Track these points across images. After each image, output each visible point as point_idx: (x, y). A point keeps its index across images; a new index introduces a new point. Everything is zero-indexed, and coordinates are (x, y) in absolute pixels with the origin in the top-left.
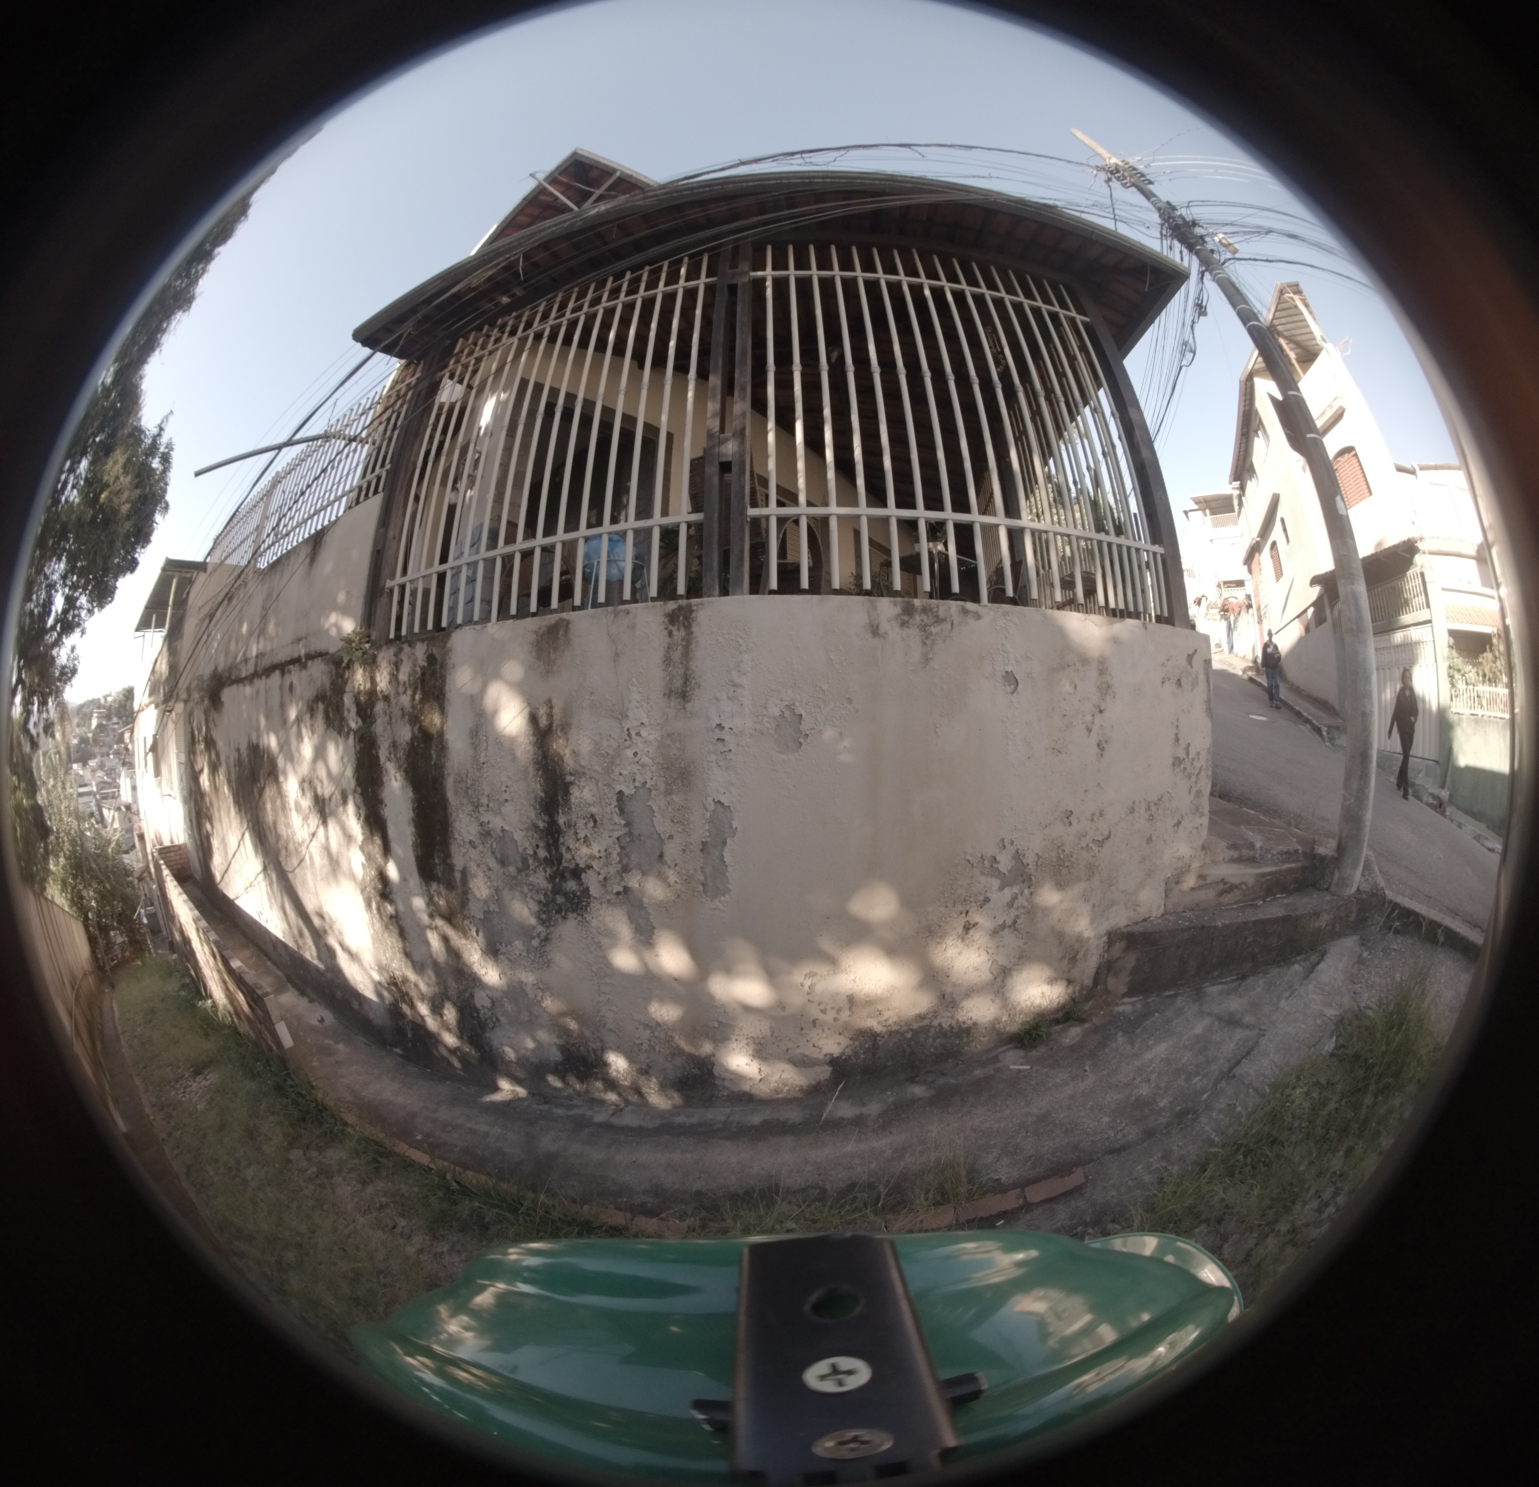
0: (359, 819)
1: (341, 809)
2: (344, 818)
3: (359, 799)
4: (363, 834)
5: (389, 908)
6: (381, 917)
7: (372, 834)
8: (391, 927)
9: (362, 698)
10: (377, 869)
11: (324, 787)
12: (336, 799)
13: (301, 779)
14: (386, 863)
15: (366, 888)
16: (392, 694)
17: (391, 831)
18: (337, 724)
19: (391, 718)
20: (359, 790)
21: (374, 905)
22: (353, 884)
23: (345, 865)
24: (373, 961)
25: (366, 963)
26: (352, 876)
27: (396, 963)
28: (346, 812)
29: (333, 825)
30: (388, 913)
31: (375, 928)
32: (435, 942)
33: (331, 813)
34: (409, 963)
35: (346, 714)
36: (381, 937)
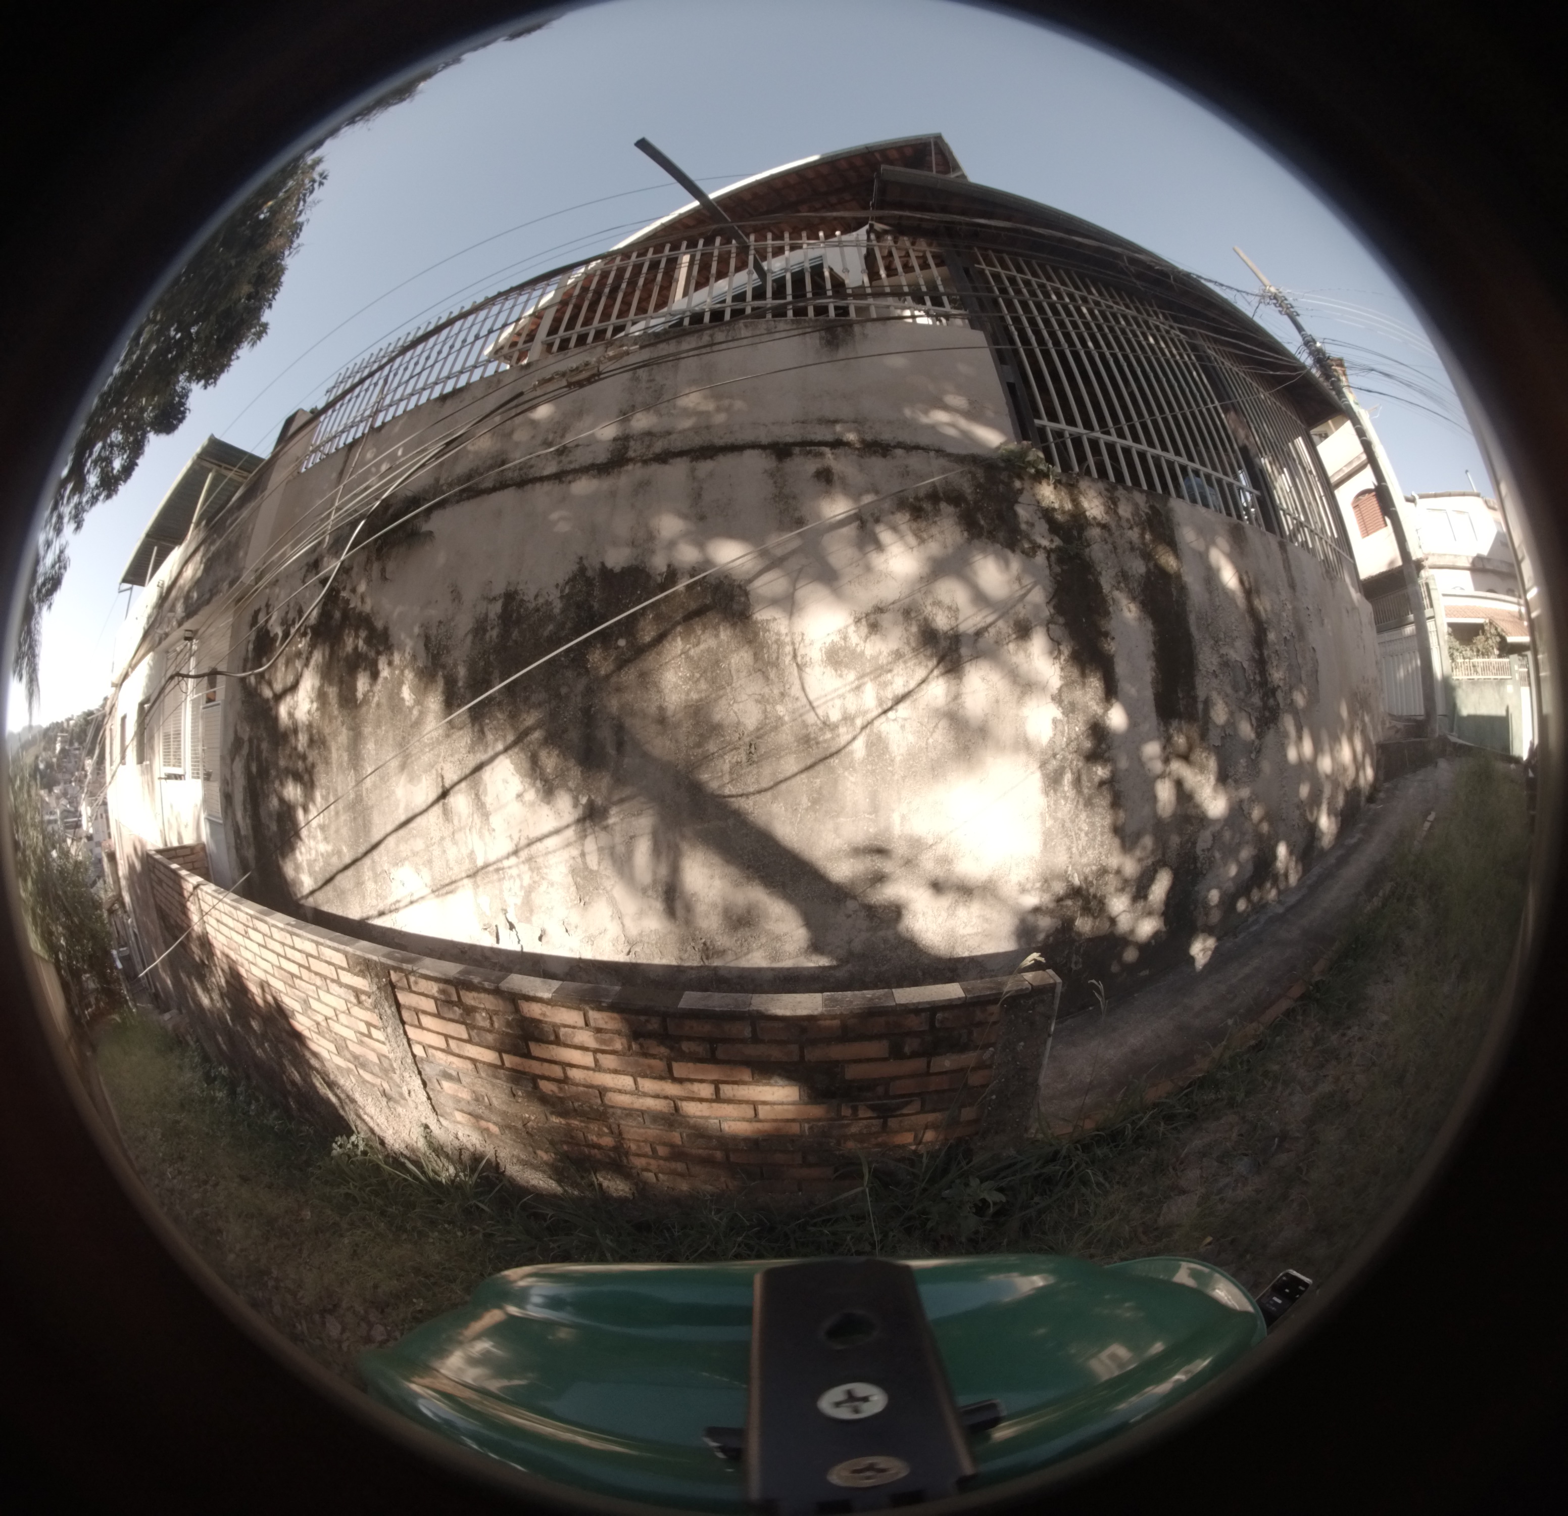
0: (1057, 658)
2: (1018, 658)
3: (1059, 631)
4: (1063, 677)
5: (1101, 772)
6: (1079, 792)
7: (1083, 675)
8: (1096, 801)
9: (1059, 517)
10: (1086, 722)
11: (961, 618)
12: (999, 633)
13: (868, 607)
14: (1106, 710)
15: (1054, 756)
16: (1113, 525)
17: (1121, 668)
18: (1001, 535)
19: (1115, 548)
20: (1061, 620)
21: (1068, 777)
22: (1022, 757)
23: (1005, 731)
24: (1032, 875)
25: (1009, 888)
26: (1024, 745)
27: (1091, 854)
28: (1025, 651)
29: (982, 673)
30: (1097, 780)
31: (1059, 815)
32: (1165, 792)
33: (978, 655)
34: (1116, 842)
35: (1023, 527)
36: (1068, 824)
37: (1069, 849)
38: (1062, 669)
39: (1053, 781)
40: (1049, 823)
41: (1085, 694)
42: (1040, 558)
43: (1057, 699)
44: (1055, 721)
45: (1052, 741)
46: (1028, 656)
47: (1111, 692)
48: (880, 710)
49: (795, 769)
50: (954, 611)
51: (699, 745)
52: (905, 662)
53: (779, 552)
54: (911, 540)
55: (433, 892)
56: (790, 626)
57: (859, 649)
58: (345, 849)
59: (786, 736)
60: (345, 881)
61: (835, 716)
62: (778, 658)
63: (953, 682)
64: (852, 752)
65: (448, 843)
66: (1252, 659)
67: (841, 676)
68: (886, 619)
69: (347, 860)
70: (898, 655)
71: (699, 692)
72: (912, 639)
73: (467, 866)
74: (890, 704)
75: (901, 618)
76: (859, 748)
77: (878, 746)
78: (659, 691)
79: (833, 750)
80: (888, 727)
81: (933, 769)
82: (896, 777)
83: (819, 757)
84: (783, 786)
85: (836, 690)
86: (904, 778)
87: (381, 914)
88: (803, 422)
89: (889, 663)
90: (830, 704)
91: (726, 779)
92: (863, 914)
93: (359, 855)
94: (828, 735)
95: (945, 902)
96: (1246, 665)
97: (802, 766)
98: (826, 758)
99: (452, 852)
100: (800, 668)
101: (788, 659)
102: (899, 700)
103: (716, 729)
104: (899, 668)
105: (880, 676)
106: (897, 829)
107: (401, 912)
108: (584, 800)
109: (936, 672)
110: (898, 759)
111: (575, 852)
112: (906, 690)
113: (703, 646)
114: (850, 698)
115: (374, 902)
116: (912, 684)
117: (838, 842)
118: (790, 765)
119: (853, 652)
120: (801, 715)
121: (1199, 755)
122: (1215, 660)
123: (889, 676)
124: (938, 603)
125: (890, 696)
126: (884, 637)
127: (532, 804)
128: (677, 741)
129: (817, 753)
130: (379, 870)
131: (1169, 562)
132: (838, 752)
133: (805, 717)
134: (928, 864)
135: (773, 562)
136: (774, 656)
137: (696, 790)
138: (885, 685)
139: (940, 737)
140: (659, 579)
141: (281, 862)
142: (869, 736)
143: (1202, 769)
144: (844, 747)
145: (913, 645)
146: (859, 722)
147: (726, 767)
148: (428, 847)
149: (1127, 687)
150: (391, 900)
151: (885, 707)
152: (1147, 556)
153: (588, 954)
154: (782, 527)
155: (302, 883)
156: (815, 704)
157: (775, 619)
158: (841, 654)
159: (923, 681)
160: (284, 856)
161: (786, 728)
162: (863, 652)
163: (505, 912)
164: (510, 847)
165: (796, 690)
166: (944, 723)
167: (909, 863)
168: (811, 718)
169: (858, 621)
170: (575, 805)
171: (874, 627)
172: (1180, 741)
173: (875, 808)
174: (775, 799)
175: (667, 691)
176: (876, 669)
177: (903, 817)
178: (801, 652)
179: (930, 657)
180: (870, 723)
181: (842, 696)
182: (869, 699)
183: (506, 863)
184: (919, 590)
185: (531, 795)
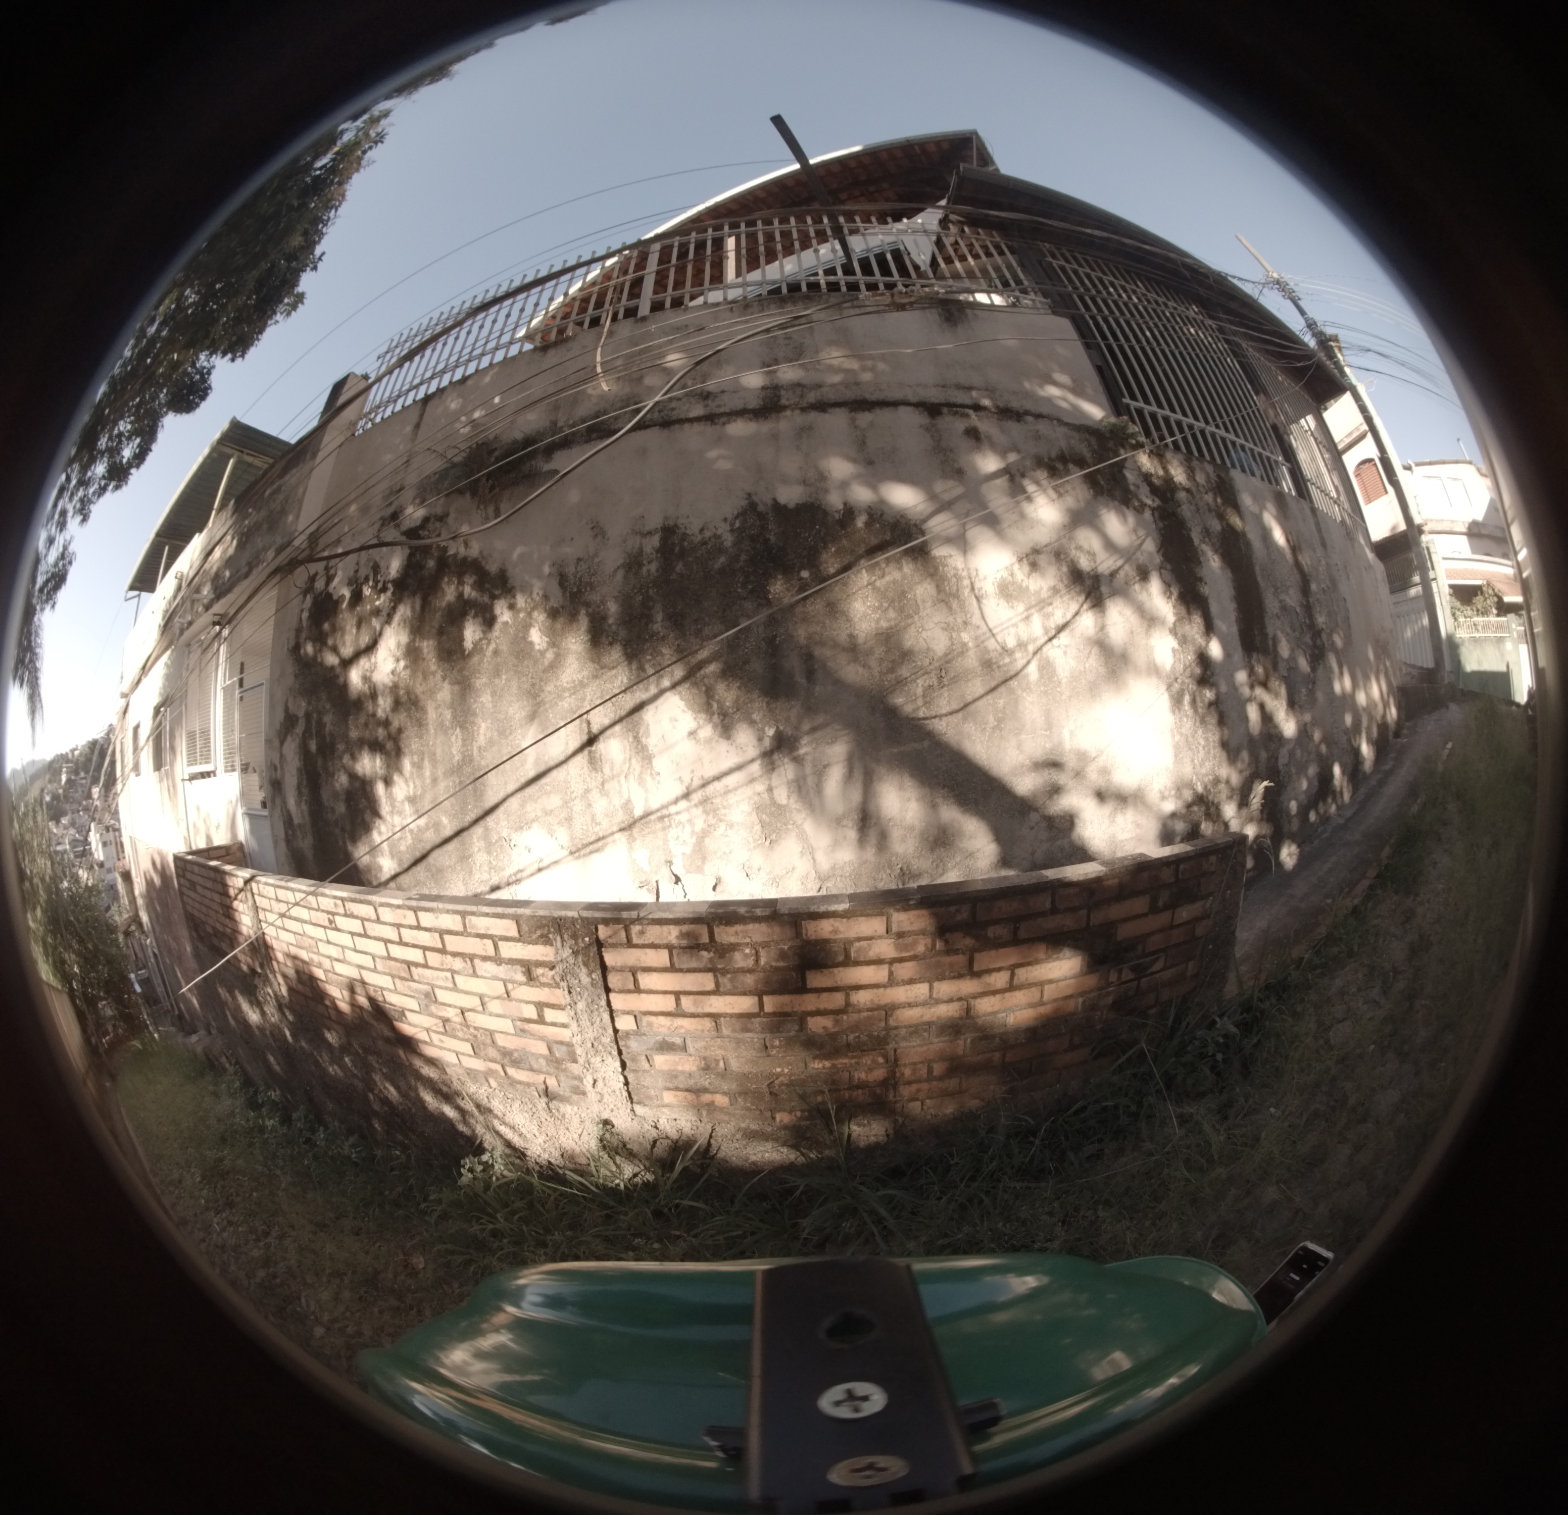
0: (1169, 598)
1: (1137, 587)
2: (1142, 597)
3: (1168, 576)
4: (1176, 614)
5: (1209, 694)
6: (1196, 711)
7: (1189, 612)
8: (1207, 719)
9: (1156, 481)
10: (1195, 652)
11: (1098, 562)
12: (1127, 575)
13: (1027, 549)
14: (1208, 642)
15: (1176, 679)
16: (1194, 489)
17: (1214, 608)
18: (1117, 493)
19: (1198, 509)
20: (1169, 566)
21: (1187, 698)
22: (1154, 681)
23: (1139, 657)
24: (1169, 784)
25: (1153, 796)
26: (1154, 670)
27: (1208, 765)
28: (1147, 590)
29: (1119, 608)
30: (1207, 701)
31: (1184, 731)
32: (1253, 713)
33: (1115, 593)
34: (1224, 755)
35: (1132, 488)
36: (1190, 739)
37: (1193, 760)
38: (1174, 607)
39: (1177, 701)
40: (1177, 738)
41: (1192, 628)
42: (1148, 514)
43: (1173, 631)
44: (1174, 650)
45: (1173, 667)
46: (1150, 595)
47: (1209, 628)
48: (1046, 638)
49: (981, 691)
50: (1092, 555)
51: (892, 670)
52: (1061, 597)
53: (947, 497)
54: (1051, 492)
55: (571, 853)
56: (966, 561)
57: (1024, 585)
58: (445, 820)
59: (971, 660)
60: (444, 857)
61: (1011, 643)
62: (958, 590)
63: (1099, 615)
64: (1027, 675)
65: (595, 796)
66: (1302, 605)
67: (1012, 607)
68: (1042, 559)
69: (448, 832)
70: (1055, 591)
71: (889, 620)
72: (1064, 578)
73: (621, 817)
74: (1053, 632)
75: (1053, 559)
76: (1033, 670)
77: (1047, 669)
78: (849, 620)
79: (1012, 673)
80: (1053, 652)
81: (1091, 690)
82: (1064, 697)
83: (1001, 679)
84: (972, 708)
85: (1010, 620)
86: (1070, 697)
87: (495, 888)
88: (943, 386)
89: (1049, 597)
90: (1006, 632)
91: (920, 702)
92: (1044, 824)
93: (466, 824)
94: (1007, 660)
95: (1107, 809)
96: (1298, 609)
97: (988, 688)
98: (1006, 681)
99: (600, 805)
100: (978, 599)
101: (967, 592)
102: (1061, 629)
103: (906, 655)
104: (1057, 602)
105: (1043, 608)
106: (1067, 745)
107: (523, 883)
108: (771, 732)
109: (1085, 606)
110: (1064, 681)
111: (760, 787)
112: (1065, 621)
113: (888, 578)
114: (1022, 626)
115: (486, 876)
116: (1069, 616)
117: (1021, 758)
118: (976, 687)
119: (1020, 587)
120: (983, 642)
121: (1275, 683)
122: (1277, 604)
123: (1050, 608)
124: (1079, 548)
125: (1053, 626)
126: (1043, 575)
127: (709, 741)
128: (869, 667)
129: (999, 676)
130: (494, 838)
131: (1236, 522)
132: (1016, 675)
133: (986, 644)
134: (1093, 775)
135: (944, 506)
136: (955, 588)
137: (892, 714)
138: (1048, 616)
139: (1094, 662)
140: (837, 516)
141: (350, 848)
142: (1040, 660)
143: (1277, 695)
144: (1021, 670)
145: (1066, 582)
146: (1031, 648)
147: (920, 691)
148: (566, 802)
149: (1220, 624)
150: (509, 871)
151: (1050, 635)
152: (1221, 517)
153: (771, 893)
154: (945, 476)
155: (380, 868)
156: (995, 631)
157: (951, 556)
158: (1011, 588)
159: (1077, 614)
160: (355, 839)
161: (971, 653)
162: (1028, 587)
163: (670, 863)
164: (680, 790)
165: (976, 619)
166: (1095, 650)
167: (1079, 774)
168: (991, 644)
169: (1020, 560)
170: (760, 739)
171: (1034, 566)
172: (1260, 670)
173: (1049, 725)
174: (965, 719)
175: (856, 620)
176: (1040, 602)
177: (1072, 733)
178: (977, 585)
179: (1079, 593)
180: (1040, 649)
181: (1015, 625)
182: (1037, 628)
183: (673, 809)
184: (1064, 536)
185: (707, 731)
